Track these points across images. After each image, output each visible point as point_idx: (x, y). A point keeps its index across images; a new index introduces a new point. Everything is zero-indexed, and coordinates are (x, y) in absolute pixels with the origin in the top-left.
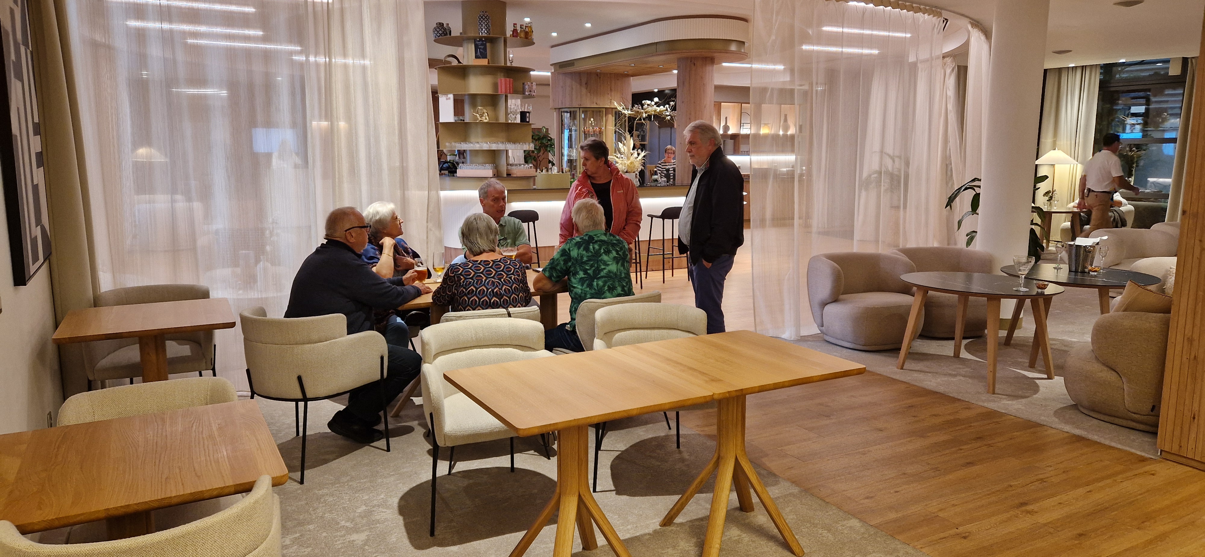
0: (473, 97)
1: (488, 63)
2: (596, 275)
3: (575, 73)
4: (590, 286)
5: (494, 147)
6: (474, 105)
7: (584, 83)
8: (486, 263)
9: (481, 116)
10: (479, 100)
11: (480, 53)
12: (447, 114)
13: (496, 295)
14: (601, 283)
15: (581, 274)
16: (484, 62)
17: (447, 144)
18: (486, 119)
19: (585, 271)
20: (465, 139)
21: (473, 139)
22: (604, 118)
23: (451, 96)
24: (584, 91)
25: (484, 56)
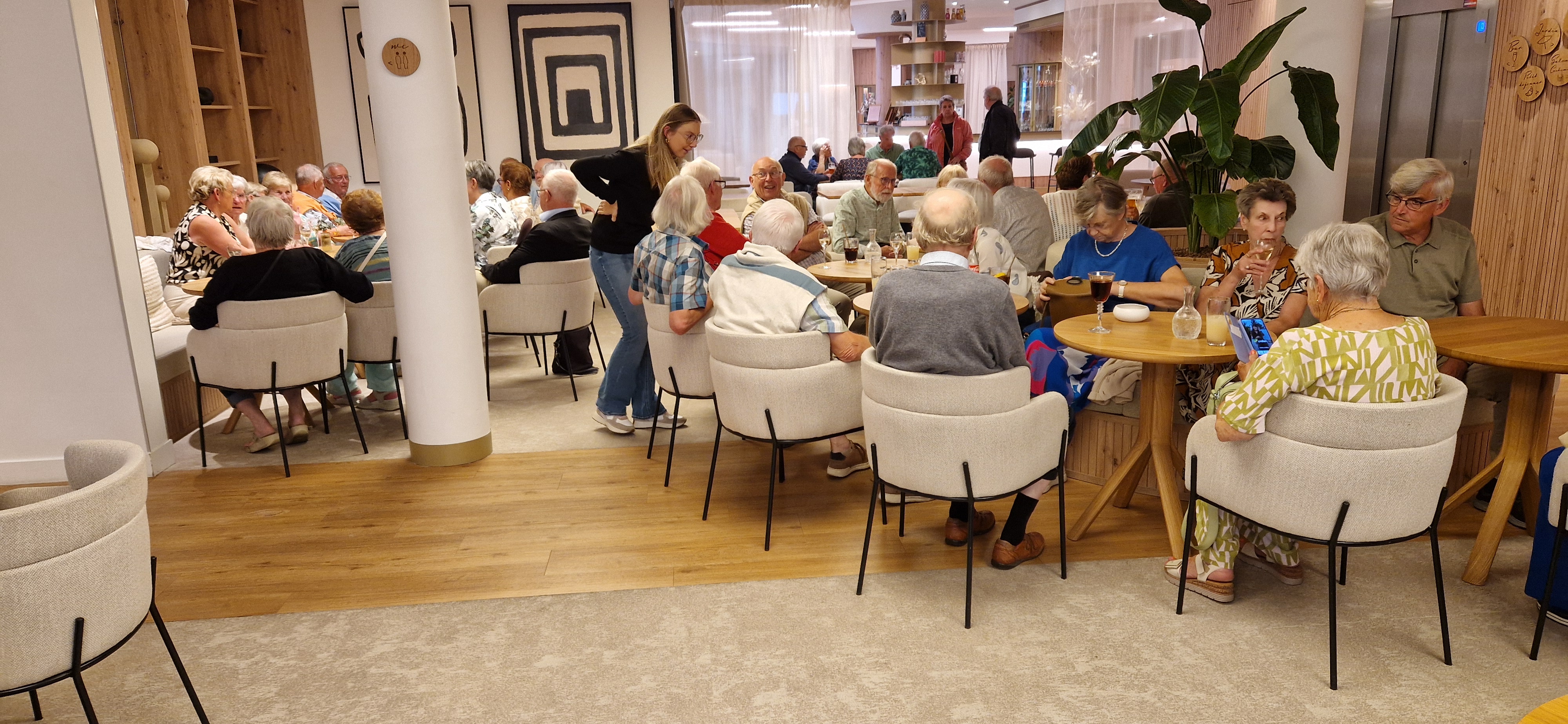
0: (918, 66)
1: (926, 40)
2: (913, 168)
3: (1032, 33)
4: (910, 173)
5: (929, 103)
6: (917, 71)
7: (1039, 41)
8: (857, 159)
9: (920, 80)
10: (921, 69)
11: (922, 32)
12: (896, 81)
13: (859, 173)
14: (915, 172)
15: (906, 168)
16: (923, 40)
17: (897, 102)
18: (924, 82)
19: (908, 166)
20: (910, 98)
21: (916, 98)
22: (1057, 73)
23: (899, 66)
24: (1039, 49)
25: (923, 35)
